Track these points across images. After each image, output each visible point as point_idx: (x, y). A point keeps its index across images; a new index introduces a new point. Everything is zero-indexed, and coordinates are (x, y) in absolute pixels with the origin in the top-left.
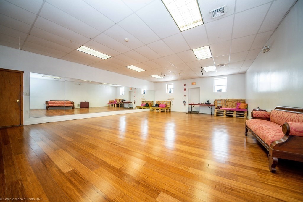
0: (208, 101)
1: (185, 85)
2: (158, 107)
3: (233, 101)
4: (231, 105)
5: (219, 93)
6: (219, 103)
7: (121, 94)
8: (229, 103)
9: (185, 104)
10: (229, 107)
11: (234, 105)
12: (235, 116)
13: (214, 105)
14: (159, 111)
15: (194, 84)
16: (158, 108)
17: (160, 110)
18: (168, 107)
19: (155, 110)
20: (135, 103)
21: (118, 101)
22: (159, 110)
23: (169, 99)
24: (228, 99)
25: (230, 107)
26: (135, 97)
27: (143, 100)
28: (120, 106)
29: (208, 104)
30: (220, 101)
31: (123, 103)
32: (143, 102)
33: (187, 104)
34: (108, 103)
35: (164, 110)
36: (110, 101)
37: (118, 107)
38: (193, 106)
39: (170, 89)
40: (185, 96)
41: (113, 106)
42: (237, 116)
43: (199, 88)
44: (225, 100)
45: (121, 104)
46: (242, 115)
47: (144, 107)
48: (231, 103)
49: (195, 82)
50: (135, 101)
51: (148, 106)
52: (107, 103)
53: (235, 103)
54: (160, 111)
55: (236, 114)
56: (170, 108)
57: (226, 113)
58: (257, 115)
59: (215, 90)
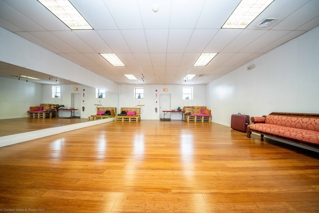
0: (179, 108)
1: (156, 91)
2: (126, 115)
3: (198, 108)
4: (197, 111)
5: (187, 100)
6: (188, 110)
7: (53, 96)
8: (195, 110)
9: (156, 111)
10: (195, 113)
11: (199, 111)
12: (203, 121)
13: (184, 112)
14: (128, 120)
15: (166, 90)
16: (127, 117)
17: (130, 118)
18: (137, 115)
19: (123, 120)
20: (83, 110)
21: (47, 108)
22: (128, 118)
23: (138, 106)
24: (194, 106)
25: (197, 113)
26: (84, 101)
27: (99, 107)
28: (51, 116)
29: (179, 110)
30: (188, 107)
31: (58, 110)
32: (98, 109)
33: (158, 110)
34: (28, 112)
35: (136, 119)
36: (31, 108)
37: (47, 117)
38: (165, 113)
39: (139, 94)
40: (157, 102)
41: (39, 116)
42: (204, 121)
43: (170, 95)
44: (193, 107)
45: (55, 112)
46: (208, 120)
47: (104, 116)
48: (197, 109)
49: (167, 89)
50: (83, 108)
51: (110, 115)
52: (26, 111)
53: (199, 110)
54: (130, 120)
55: (204, 119)
56: (140, 116)
57: (197, 119)
58: (257, 120)
59: (184, 98)
